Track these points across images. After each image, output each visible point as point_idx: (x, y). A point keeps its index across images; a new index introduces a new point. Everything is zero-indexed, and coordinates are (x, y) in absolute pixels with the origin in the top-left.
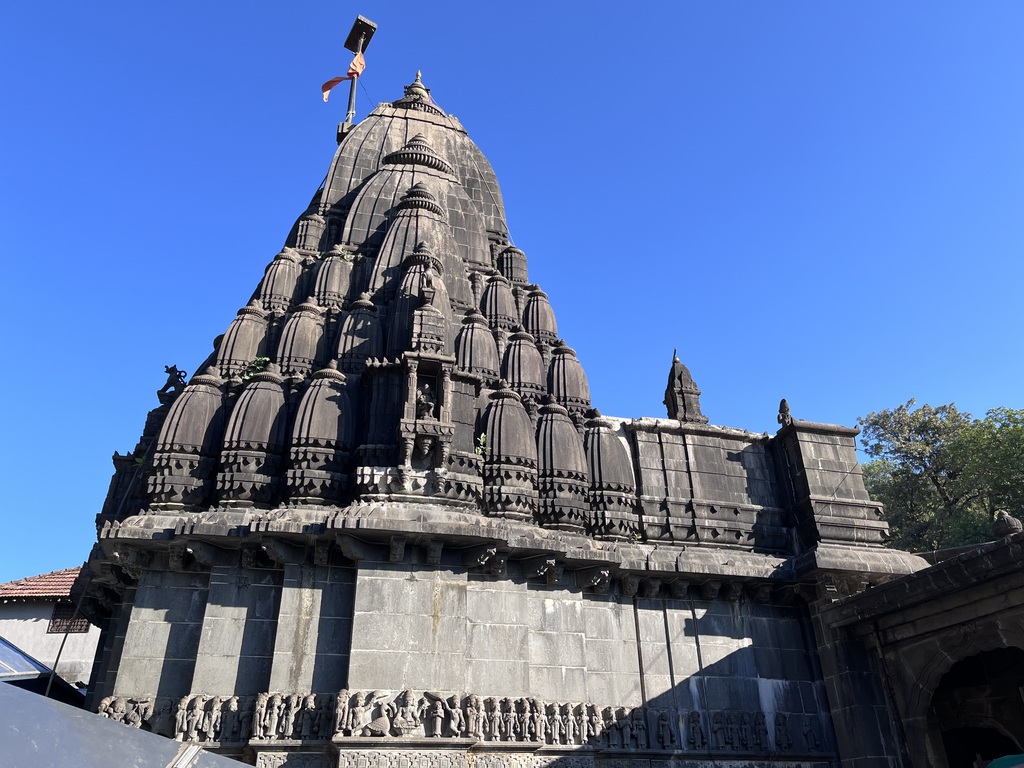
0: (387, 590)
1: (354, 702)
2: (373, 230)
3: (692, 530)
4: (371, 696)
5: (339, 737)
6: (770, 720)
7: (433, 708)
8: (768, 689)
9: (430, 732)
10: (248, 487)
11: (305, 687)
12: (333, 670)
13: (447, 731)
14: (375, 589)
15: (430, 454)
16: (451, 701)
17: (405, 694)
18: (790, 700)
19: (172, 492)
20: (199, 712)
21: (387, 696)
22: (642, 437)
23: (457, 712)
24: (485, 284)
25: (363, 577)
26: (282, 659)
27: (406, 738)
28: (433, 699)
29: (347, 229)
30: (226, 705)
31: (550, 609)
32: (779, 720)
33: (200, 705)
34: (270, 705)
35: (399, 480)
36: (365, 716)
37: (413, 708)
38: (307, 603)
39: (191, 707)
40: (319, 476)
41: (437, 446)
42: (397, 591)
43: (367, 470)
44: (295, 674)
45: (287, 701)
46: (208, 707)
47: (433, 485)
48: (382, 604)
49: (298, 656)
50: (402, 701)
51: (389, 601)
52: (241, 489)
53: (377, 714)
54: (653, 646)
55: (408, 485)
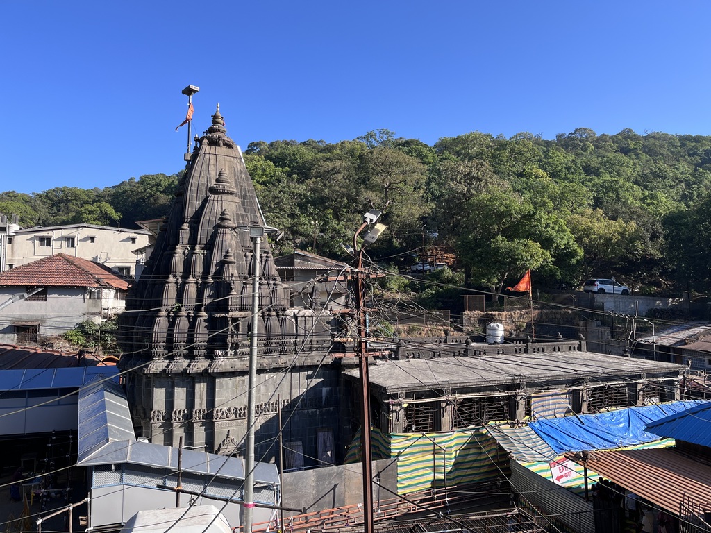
0: (224, 383)
1: (217, 412)
2: (209, 237)
3: (310, 348)
4: (221, 410)
5: (214, 420)
6: (324, 398)
7: (236, 411)
8: (325, 390)
9: (236, 417)
10: (182, 354)
11: (204, 407)
12: (211, 403)
13: (240, 416)
14: (221, 383)
15: (235, 346)
16: (241, 409)
17: (230, 408)
18: (330, 393)
19: (159, 355)
20: (178, 414)
21: (225, 409)
22: (299, 319)
23: (242, 411)
24: (250, 257)
25: (217, 380)
26: (197, 401)
27: (230, 419)
28: (237, 409)
29: (199, 237)
30: (184, 411)
31: (267, 378)
32: (326, 398)
33: (177, 412)
34: (196, 412)
35: (226, 354)
36: (220, 414)
37: (232, 411)
38: (202, 386)
39: (175, 412)
40: (203, 351)
41: (237, 344)
42: (227, 382)
43: (217, 351)
44: (201, 404)
45: (200, 411)
46: (180, 412)
47: (236, 354)
48: (223, 386)
49: (201, 399)
50: (229, 410)
51: (224, 386)
52: (180, 355)
53: (223, 414)
54: (295, 382)
55: (229, 355)
